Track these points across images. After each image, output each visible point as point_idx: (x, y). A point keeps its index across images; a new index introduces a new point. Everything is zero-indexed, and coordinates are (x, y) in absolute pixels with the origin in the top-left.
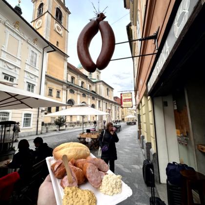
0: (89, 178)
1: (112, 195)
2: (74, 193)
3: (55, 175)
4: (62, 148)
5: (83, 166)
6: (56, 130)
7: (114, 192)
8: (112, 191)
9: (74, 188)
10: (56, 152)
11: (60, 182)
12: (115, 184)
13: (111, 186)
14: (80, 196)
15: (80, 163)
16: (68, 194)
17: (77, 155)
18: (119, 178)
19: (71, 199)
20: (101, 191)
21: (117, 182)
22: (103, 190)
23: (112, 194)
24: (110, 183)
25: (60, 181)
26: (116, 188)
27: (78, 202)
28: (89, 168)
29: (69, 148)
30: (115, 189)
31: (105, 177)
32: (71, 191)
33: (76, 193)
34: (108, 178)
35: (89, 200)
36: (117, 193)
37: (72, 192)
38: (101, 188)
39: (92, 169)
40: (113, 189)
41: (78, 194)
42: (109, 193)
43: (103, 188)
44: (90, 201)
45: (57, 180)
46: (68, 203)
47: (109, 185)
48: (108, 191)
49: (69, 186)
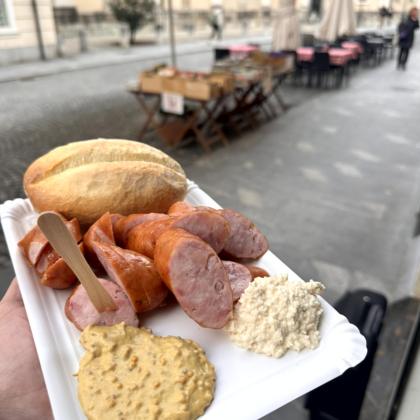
0: (181, 293)
1: (282, 355)
2: (123, 350)
3: (40, 276)
4: (59, 167)
5: (154, 243)
6: (117, 45)
7: (289, 344)
8: (282, 344)
9: (119, 329)
10: (35, 181)
11: (63, 304)
12: (295, 318)
13: (278, 326)
14: (145, 364)
15: (139, 232)
16: (96, 355)
17: (126, 195)
18: (312, 292)
19: (109, 378)
20: (232, 337)
21: (301, 310)
22: (245, 337)
23: (280, 351)
24: (272, 314)
25: (63, 298)
26: (298, 330)
27: (136, 388)
28: (180, 256)
29: (91, 167)
30: (292, 335)
31: (250, 290)
32: (110, 345)
33: (129, 352)
34: (262, 293)
35: (184, 383)
36: (303, 348)
37: (115, 349)
38: (232, 328)
39: (195, 261)
40: (285, 334)
41: (137, 353)
42: (269, 348)
43: (242, 328)
44: (190, 383)
45: (52, 295)
46: (99, 392)
47: (271, 319)
48: (265, 341)
49: (98, 324)
